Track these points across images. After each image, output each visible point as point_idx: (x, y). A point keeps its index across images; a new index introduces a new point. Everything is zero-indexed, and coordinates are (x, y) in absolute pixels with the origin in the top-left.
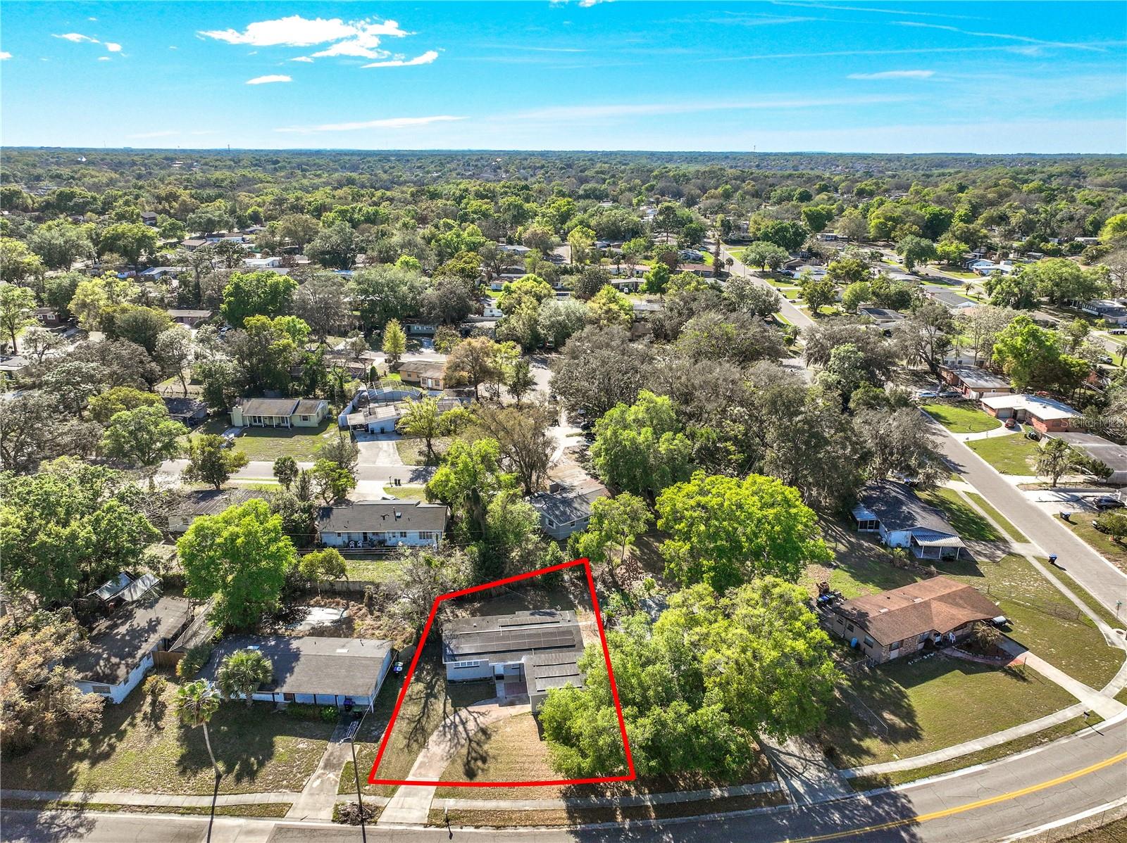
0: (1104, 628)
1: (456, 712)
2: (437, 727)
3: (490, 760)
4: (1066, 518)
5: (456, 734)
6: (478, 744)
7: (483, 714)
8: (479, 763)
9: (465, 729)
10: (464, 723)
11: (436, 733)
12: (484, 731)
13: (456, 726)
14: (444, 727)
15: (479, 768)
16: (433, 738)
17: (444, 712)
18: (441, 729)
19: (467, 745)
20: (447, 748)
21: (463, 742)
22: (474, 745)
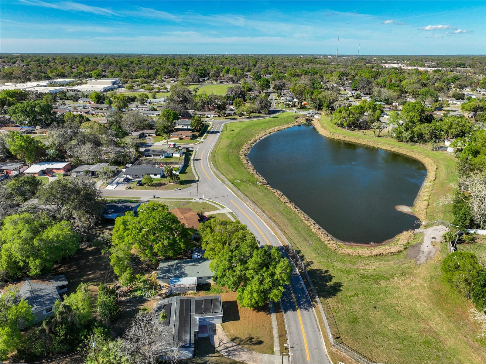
0: (192, 201)
1: (218, 352)
2: (229, 358)
3: (252, 336)
4: (130, 188)
5: (235, 350)
6: (242, 341)
7: (221, 341)
8: (253, 340)
9: (230, 347)
10: (227, 348)
11: (234, 358)
12: (233, 340)
13: (229, 351)
14: (229, 355)
15: (257, 340)
16: (237, 359)
17: (218, 356)
18: (230, 357)
19: (242, 345)
20: (244, 353)
21: (240, 347)
22: (242, 343)
